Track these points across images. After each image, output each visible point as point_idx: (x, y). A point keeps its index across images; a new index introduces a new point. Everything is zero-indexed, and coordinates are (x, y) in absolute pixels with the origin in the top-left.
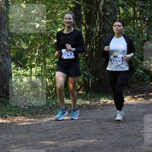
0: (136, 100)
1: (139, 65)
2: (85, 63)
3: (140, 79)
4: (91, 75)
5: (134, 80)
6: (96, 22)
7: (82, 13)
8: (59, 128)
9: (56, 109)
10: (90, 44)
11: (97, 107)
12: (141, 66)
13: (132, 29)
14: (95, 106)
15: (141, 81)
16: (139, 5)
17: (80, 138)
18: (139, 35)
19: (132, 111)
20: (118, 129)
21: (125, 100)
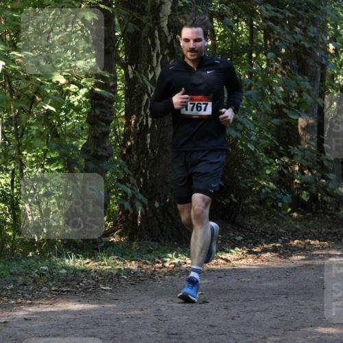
0: (258, 258)
2: (124, 163)
3: (269, 204)
4: (140, 196)
5: (253, 207)
6: (153, 56)
7: (117, 34)
8: (56, 333)
9: (51, 284)
10: (138, 115)
11: (156, 277)
12: (268, 172)
13: (247, 77)
14: (152, 274)
15: (269, 210)
16: (261, 15)
18: (263, 91)
19: (245, 286)
20: (210, 334)
21: (229, 258)
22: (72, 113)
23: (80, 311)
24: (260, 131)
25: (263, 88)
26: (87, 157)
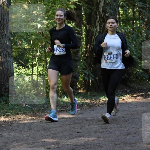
0: (136, 99)
1: (138, 64)
2: (85, 62)
3: (140, 78)
4: (92, 75)
5: (134, 79)
6: (96, 22)
7: (83, 14)
8: (59, 126)
9: (57, 108)
10: (91, 44)
11: (97, 106)
12: (140, 66)
13: (132, 30)
14: (96, 104)
15: (140, 80)
16: (138, 6)
17: (81, 136)
18: (138, 35)
19: (131, 109)
20: (118, 127)
21: (124, 99)
23: (68, 118)
24: (137, 50)
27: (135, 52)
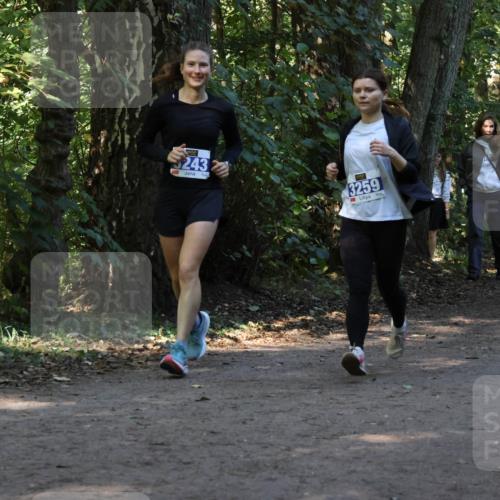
0: (281, 336)
1: (291, 208)
2: (91, 199)
3: (297, 260)
4: (116, 245)
5: (275, 265)
10: (110, 131)
11: (134, 363)
12: (296, 213)
13: (267, 78)
14: (129, 359)
15: (296, 268)
17: (68, 481)
18: (291, 98)
19: (261, 376)
20: (211, 444)
21: (239, 337)
22: (14, 126)
23: (24, 411)
25: (290, 94)
26: (35, 190)
27: (279, 162)
